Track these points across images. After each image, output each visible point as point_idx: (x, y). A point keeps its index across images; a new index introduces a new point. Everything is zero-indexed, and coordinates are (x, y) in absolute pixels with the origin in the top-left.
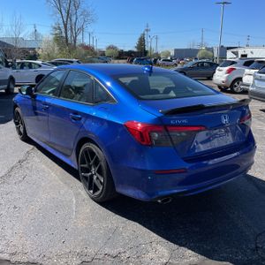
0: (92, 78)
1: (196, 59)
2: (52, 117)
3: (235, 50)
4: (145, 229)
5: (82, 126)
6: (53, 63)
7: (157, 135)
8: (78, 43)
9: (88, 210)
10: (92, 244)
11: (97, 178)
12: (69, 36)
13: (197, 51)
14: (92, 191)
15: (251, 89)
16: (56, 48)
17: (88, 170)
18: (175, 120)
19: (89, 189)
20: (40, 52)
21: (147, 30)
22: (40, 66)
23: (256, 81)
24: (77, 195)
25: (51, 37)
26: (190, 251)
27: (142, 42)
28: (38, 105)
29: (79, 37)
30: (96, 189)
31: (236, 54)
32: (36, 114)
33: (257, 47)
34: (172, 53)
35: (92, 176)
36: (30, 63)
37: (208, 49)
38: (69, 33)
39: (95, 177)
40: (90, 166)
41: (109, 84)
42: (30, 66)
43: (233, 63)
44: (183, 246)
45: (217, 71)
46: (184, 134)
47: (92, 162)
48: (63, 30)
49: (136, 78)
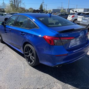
0: (28, 18)
1: (60, 13)
2: (12, 34)
3: (73, 10)
4: (51, 77)
5: (25, 38)
6: (10, 14)
7: (56, 41)
8: (19, 7)
9: (29, 70)
10: (32, 84)
11: (32, 57)
12: (16, 4)
13: (60, 10)
14: (30, 62)
15: (81, 23)
16: (11, 8)
17: (28, 54)
18: (63, 35)
19: (29, 61)
20: (5, 10)
21: (43, 3)
22: (6, 15)
23: (83, 20)
24: (24, 64)
25: (9, 5)
26: (70, 85)
27: (41, 6)
28: (6, 29)
29: (19, 5)
30: (31, 62)
31: (73, 11)
32: (6, 32)
33: (80, 9)
34: (52, 11)
35: (29, 56)
36: (2, 14)
37: (64, 9)
38: (16, 3)
39: (31, 57)
40: (29, 53)
41: (34, 20)
42: (2, 15)
43: (74, 14)
44: (67, 83)
45: (68, 17)
46: (66, 40)
47: (30, 51)
48: (14, 2)
49: (44, 19)
